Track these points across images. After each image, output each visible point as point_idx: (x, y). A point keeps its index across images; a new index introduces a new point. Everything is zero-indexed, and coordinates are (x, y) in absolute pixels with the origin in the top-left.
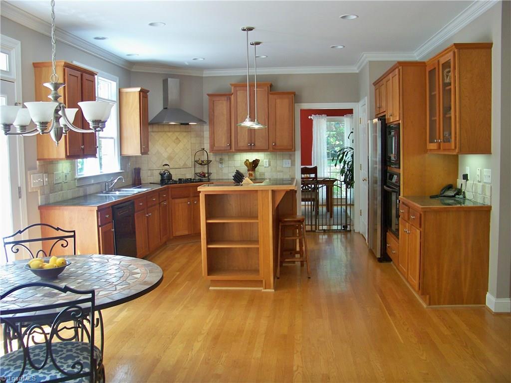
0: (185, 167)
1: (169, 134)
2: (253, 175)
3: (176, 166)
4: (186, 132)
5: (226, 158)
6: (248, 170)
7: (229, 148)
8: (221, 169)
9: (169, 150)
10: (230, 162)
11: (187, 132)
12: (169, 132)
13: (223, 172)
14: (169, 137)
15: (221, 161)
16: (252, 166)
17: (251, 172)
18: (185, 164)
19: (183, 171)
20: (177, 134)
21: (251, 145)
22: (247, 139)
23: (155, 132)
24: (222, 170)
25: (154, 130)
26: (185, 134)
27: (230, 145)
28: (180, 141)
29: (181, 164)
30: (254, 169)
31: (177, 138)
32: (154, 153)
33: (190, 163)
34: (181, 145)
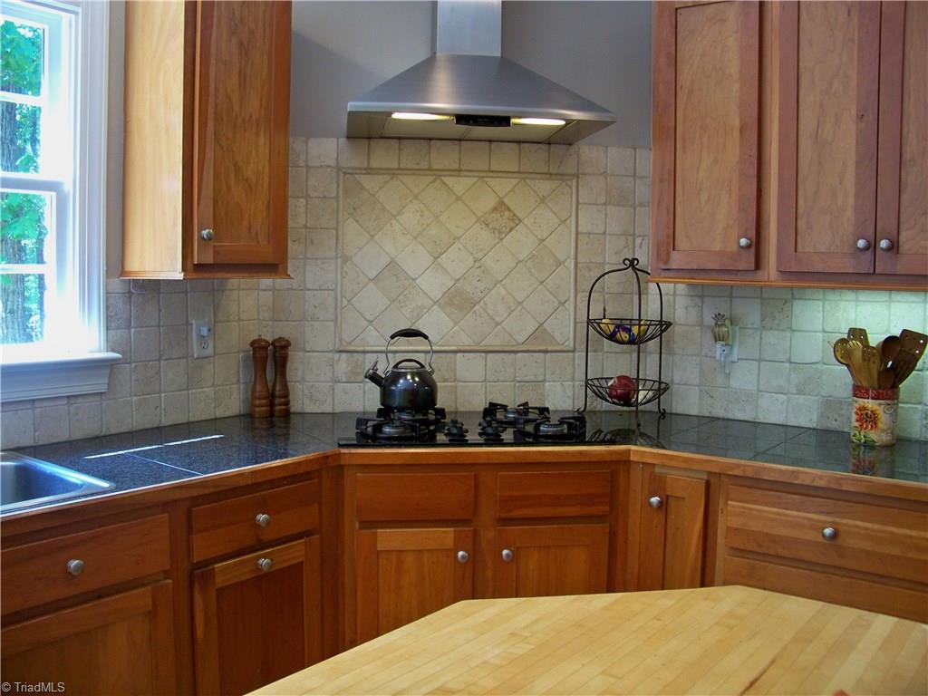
0: (539, 344)
1: (460, 184)
2: (884, 418)
3: (492, 342)
4: (550, 176)
5: (750, 313)
6: (858, 391)
7: (747, 261)
8: (725, 367)
9: (456, 262)
10: (771, 337)
11: (561, 176)
12: (458, 172)
13: (734, 383)
14: (459, 199)
15: (723, 330)
16: (875, 368)
17: (870, 404)
18: (540, 332)
19: (528, 366)
20: (502, 186)
21: (872, 246)
22: (849, 213)
23: (378, 171)
24: (728, 376)
25: (374, 164)
26: (545, 186)
27: (757, 244)
28: (516, 220)
29: (521, 330)
30: (895, 386)
31: (501, 206)
32: (372, 274)
33: (565, 329)
34: (521, 242)
